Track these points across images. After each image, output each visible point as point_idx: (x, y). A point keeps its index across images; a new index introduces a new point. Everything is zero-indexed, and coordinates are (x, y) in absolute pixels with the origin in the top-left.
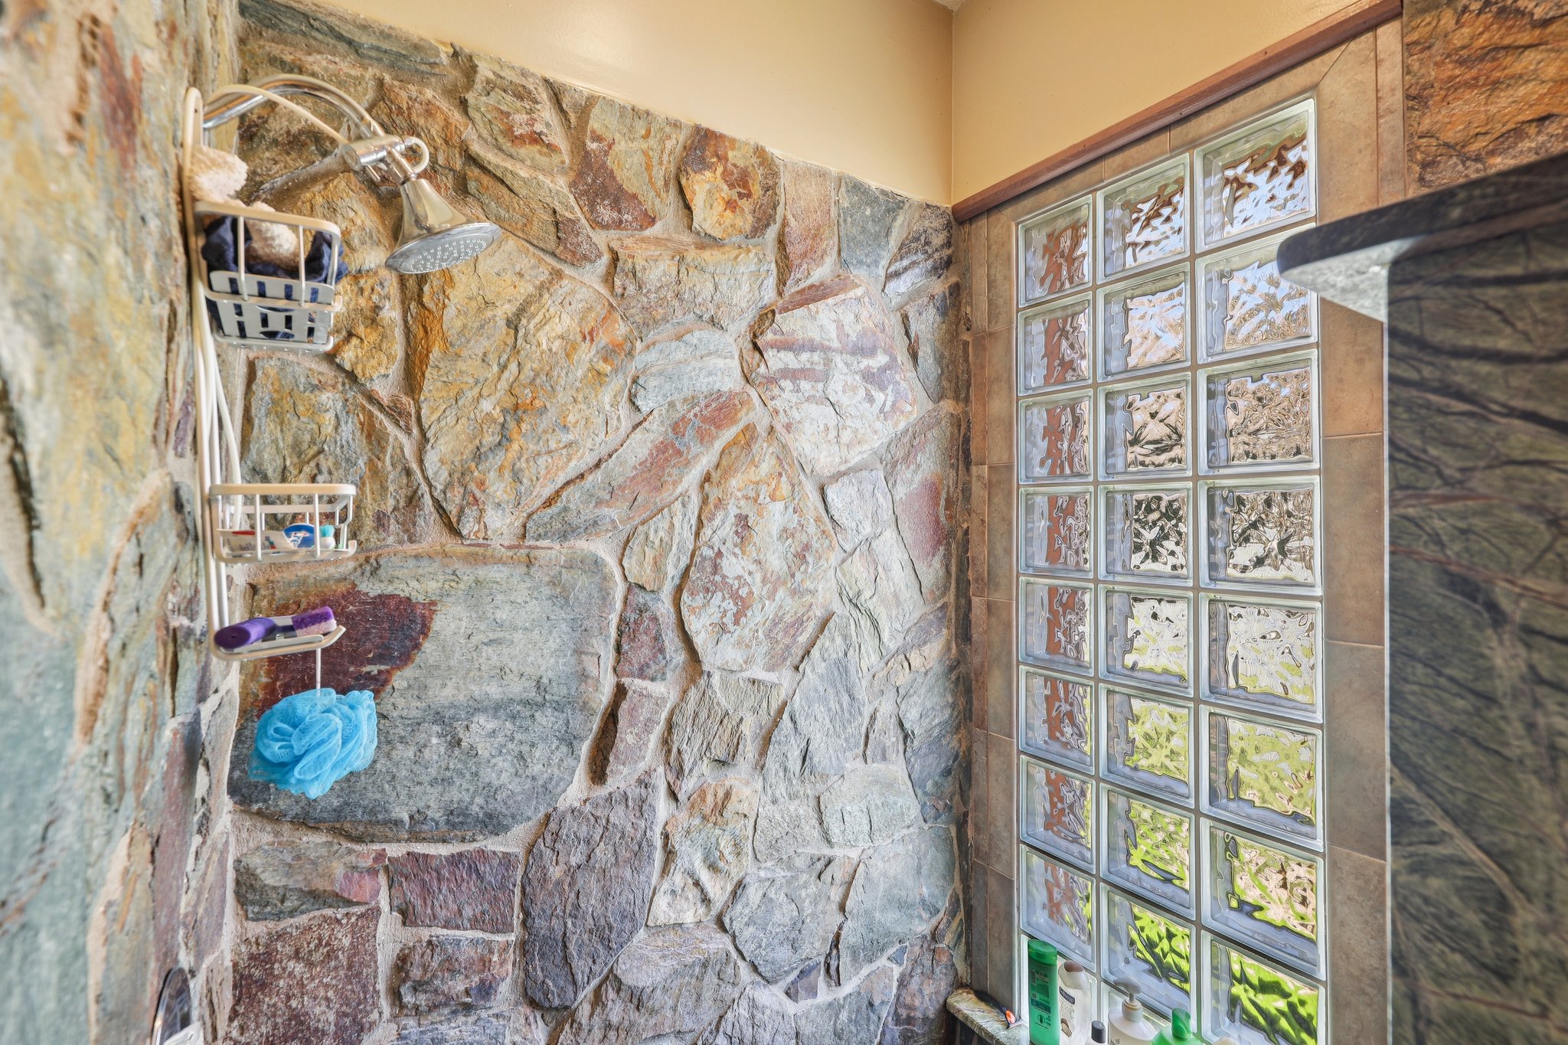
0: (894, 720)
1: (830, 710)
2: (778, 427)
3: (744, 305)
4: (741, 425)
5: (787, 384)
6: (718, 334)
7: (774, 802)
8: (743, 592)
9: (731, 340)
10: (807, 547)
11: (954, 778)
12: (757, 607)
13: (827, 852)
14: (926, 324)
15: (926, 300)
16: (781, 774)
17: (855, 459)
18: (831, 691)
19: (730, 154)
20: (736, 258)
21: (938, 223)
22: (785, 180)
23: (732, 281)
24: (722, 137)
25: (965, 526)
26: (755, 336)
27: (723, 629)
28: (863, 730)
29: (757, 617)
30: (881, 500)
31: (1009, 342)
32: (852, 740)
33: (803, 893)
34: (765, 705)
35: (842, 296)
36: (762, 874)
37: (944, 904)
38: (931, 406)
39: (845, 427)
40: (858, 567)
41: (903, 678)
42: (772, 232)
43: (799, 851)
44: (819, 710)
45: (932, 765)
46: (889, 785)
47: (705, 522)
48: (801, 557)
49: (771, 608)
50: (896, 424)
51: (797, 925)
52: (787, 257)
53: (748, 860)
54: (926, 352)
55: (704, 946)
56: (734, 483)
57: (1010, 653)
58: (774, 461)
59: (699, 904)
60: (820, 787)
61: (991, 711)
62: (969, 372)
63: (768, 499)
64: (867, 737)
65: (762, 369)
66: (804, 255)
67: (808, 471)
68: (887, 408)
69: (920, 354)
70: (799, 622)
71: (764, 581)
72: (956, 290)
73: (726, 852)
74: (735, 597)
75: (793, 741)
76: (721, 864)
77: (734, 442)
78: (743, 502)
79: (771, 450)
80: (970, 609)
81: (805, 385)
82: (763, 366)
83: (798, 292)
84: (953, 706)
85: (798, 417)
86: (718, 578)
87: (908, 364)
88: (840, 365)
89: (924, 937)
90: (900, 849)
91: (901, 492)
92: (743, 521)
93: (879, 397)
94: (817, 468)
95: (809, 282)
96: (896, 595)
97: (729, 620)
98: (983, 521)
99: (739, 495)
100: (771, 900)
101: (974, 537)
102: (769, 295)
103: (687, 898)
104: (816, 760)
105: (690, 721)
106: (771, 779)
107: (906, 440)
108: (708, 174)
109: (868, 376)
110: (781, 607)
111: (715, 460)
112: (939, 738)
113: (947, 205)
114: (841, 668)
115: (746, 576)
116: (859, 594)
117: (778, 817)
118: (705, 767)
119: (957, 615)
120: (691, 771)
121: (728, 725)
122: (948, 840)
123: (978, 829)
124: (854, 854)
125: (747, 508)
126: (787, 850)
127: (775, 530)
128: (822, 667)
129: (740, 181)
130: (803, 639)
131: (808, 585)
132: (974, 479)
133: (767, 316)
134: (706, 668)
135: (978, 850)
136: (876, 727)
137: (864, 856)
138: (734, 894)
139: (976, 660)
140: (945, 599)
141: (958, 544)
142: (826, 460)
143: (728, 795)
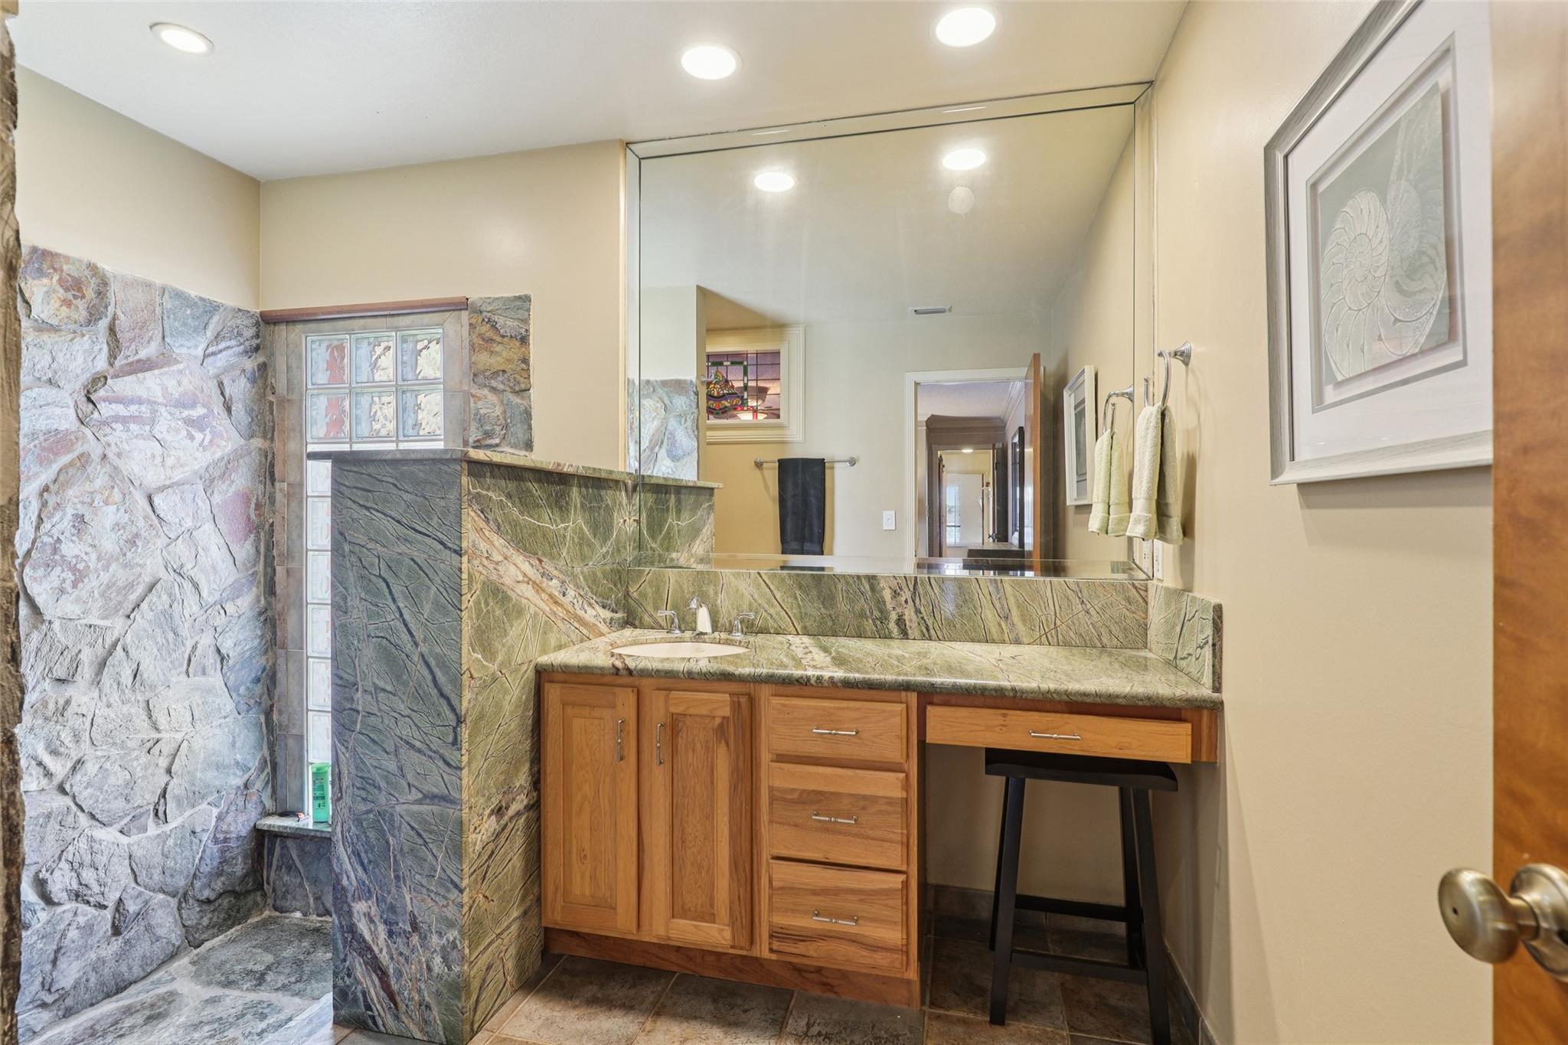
0: (213, 649)
1: (157, 643)
2: (111, 455)
3: (79, 372)
4: (76, 453)
5: (118, 426)
6: (55, 390)
7: (109, 706)
8: (81, 566)
9: (67, 395)
10: (137, 535)
11: (263, 684)
12: (93, 576)
13: (156, 736)
14: (239, 389)
15: (238, 372)
16: (115, 687)
17: (177, 476)
18: (157, 630)
19: (65, 267)
20: (72, 340)
21: (249, 322)
22: (114, 287)
23: (68, 356)
24: (57, 255)
25: (271, 521)
26: (88, 392)
27: (62, 591)
28: (186, 656)
29: (92, 583)
30: (200, 504)
31: (301, 408)
32: (177, 663)
33: (135, 764)
34: (100, 641)
35: (166, 369)
36: (99, 753)
37: (254, 764)
38: (243, 442)
39: (169, 455)
40: (181, 549)
41: (220, 621)
42: (103, 324)
43: (131, 737)
44: (148, 644)
45: (247, 675)
46: (209, 691)
47: (45, 519)
48: (132, 542)
49: (105, 577)
50: (214, 453)
51: (131, 784)
52: (117, 341)
53: (86, 745)
54: (238, 408)
55: (48, 805)
56: (70, 492)
57: (301, 598)
58: (107, 478)
59: (42, 777)
60: (148, 695)
61: (290, 636)
62: (273, 421)
63: (102, 504)
64: (190, 660)
65: (96, 415)
66: (132, 340)
67: (137, 484)
68: (206, 443)
69: (233, 408)
70: (131, 586)
71: (99, 559)
72: (263, 367)
73: (66, 742)
74: (74, 569)
75: (125, 664)
76: (62, 750)
77: (71, 464)
78: (79, 506)
79: (104, 470)
80: (275, 575)
81: (132, 426)
82: (96, 414)
83: (127, 364)
84: (262, 637)
85: (127, 448)
86: (57, 557)
87: (224, 414)
88: (165, 414)
89: (239, 787)
90: (218, 731)
91: (217, 499)
92: (80, 520)
93: (199, 436)
94: (145, 483)
95: (137, 357)
96: (214, 567)
97: (68, 585)
98: (284, 518)
99: (76, 500)
100: (107, 770)
101: (277, 528)
102: (101, 364)
103: (31, 775)
104: (145, 676)
105: (33, 654)
106: (106, 689)
107: (223, 464)
108: (45, 281)
109: (189, 422)
110: (114, 576)
111: (53, 477)
112: (250, 658)
113: (256, 310)
114: (167, 616)
115: (83, 555)
116: (182, 566)
117: (113, 715)
118: (47, 684)
119: (265, 579)
120: (34, 688)
121: (68, 656)
122: (259, 725)
123: (280, 712)
124: (179, 736)
125: (81, 510)
126: (121, 736)
127: (108, 525)
128: (150, 616)
129: (75, 286)
130: (134, 597)
131: (138, 560)
132: (277, 491)
133: (99, 380)
134: (47, 617)
135: (281, 725)
136: (197, 653)
137: (187, 737)
138: (74, 769)
139: (279, 607)
140: (256, 569)
141: (265, 533)
142: (153, 478)
143: (68, 702)
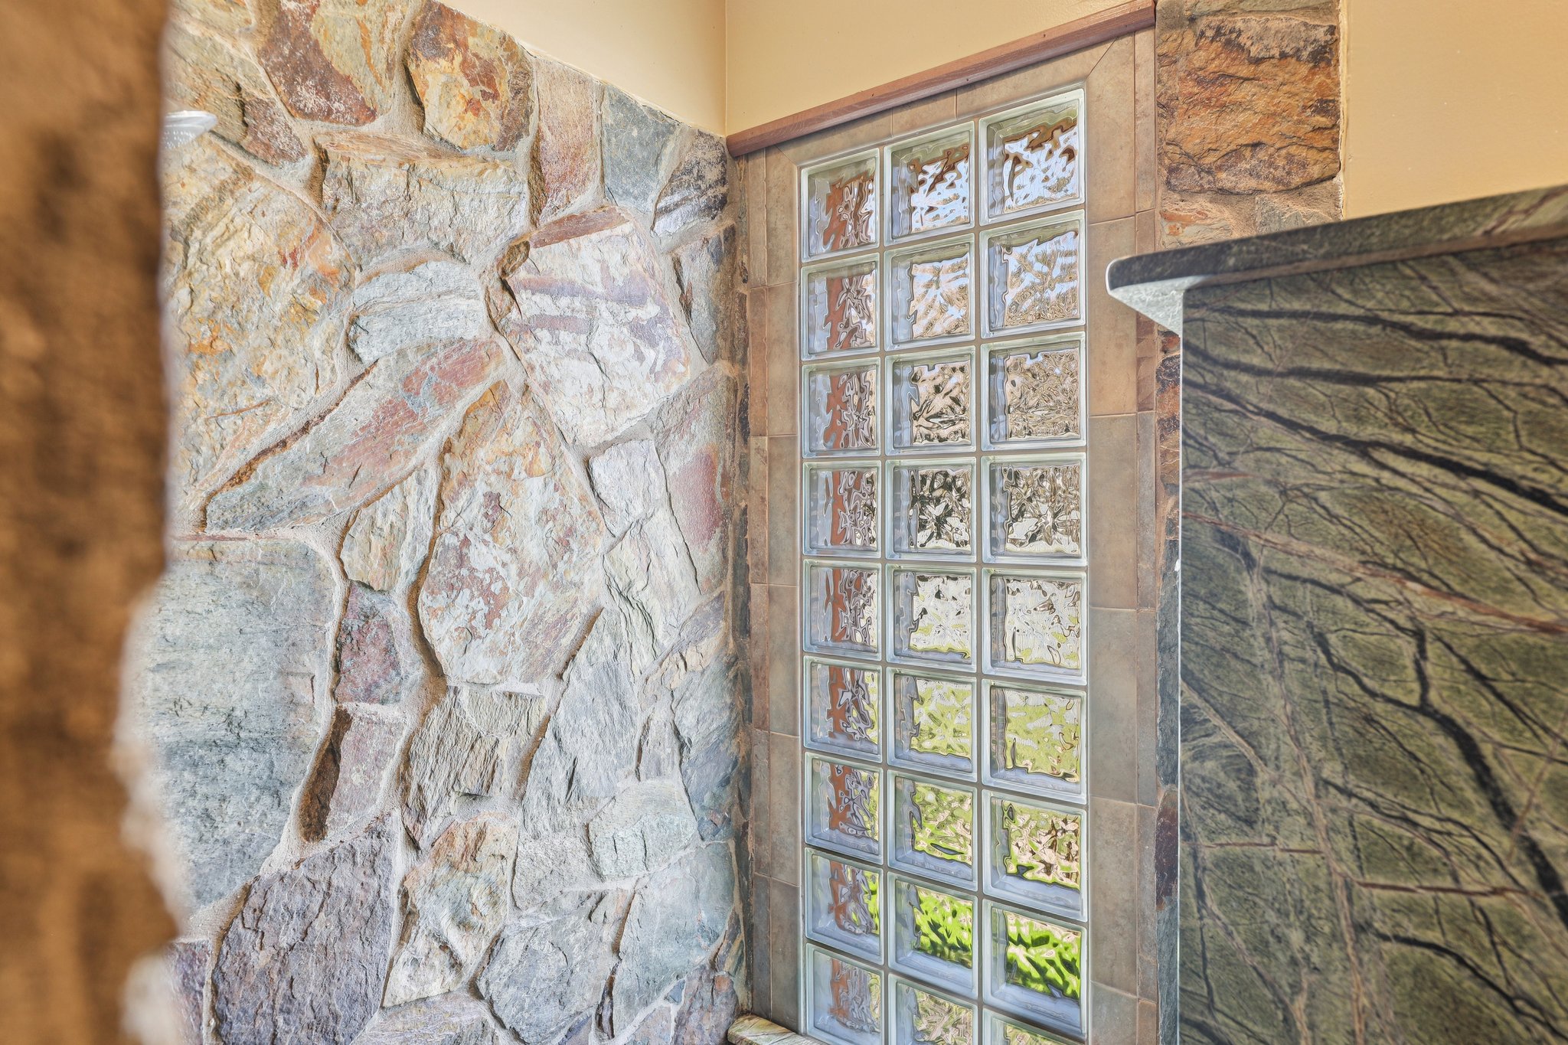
0: (669, 729)
1: (598, 722)
2: (535, 387)
3: (491, 233)
4: (489, 383)
5: (544, 334)
6: (458, 267)
7: (536, 837)
8: (496, 588)
9: (475, 276)
10: (571, 531)
11: (733, 788)
12: (513, 605)
13: (597, 887)
14: (699, 270)
15: (699, 243)
16: (544, 803)
17: (622, 428)
18: (599, 700)
19: (471, 41)
20: (481, 173)
21: (712, 155)
22: (538, 82)
23: (476, 203)
24: (457, 17)
25: (743, 504)
26: (504, 272)
27: (472, 633)
28: (636, 743)
29: (512, 617)
30: (653, 475)
31: (792, 300)
32: (624, 755)
33: (572, 938)
34: (524, 722)
35: (607, 232)
36: (524, 923)
37: (724, 928)
38: (705, 367)
39: (611, 389)
40: (628, 554)
41: (678, 679)
42: (524, 146)
43: (566, 890)
44: (587, 723)
45: (712, 774)
46: (665, 803)
47: (447, 502)
48: (564, 544)
49: (529, 606)
50: (668, 388)
51: (566, 977)
52: (542, 179)
53: (505, 909)
54: (699, 304)
55: (455, 1020)
56: (482, 453)
57: (794, 642)
58: (530, 428)
59: (447, 971)
60: (588, 813)
61: (773, 708)
62: (746, 331)
63: (524, 475)
64: (640, 750)
65: (514, 314)
66: (562, 178)
67: (569, 441)
68: (658, 368)
69: (694, 306)
70: (563, 621)
71: (521, 574)
72: (731, 234)
73: (480, 904)
74: (486, 594)
75: (557, 762)
76: (474, 919)
77: (481, 403)
78: (493, 478)
79: (526, 414)
80: (749, 598)
81: (564, 336)
82: (515, 311)
83: (555, 223)
84: (732, 707)
85: (557, 375)
86: (464, 572)
87: (681, 318)
88: (606, 314)
89: (703, 967)
90: (677, 873)
91: (674, 465)
92: (494, 501)
93: (650, 354)
94: (580, 437)
95: (569, 211)
96: (670, 586)
97: (478, 623)
98: (763, 499)
99: (489, 468)
100: (535, 952)
101: (752, 517)
102: (520, 222)
103: (433, 966)
104: (584, 782)
105: (433, 750)
106: (533, 810)
107: (679, 405)
108: (443, 62)
109: (638, 329)
110: (541, 604)
111: (457, 425)
112: (717, 744)
113: (721, 135)
114: (611, 672)
115: (499, 568)
116: (630, 585)
117: (541, 854)
118: (452, 804)
119: (734, 605)
120: (435, 810)
121: (481, 750)
122: (727, 856)
123: (759, 840)
124: (628, 886)
125: (498, 486)
126: (551, 891)
127: (533, 512)
128: (588, 673)
129: (484, 76)
130: (566, 641)
131: (573, 576)
132: (753, 452)
133: (518, 249)
134: (451, 683)
135: (759, 862)
136: (649, 738)
137: (639, 887)
138: (491, 953)
139: (756, 654)
140: (722, 588)
141: (735, 525)
142: (590, 428)
143: (481, 835)
